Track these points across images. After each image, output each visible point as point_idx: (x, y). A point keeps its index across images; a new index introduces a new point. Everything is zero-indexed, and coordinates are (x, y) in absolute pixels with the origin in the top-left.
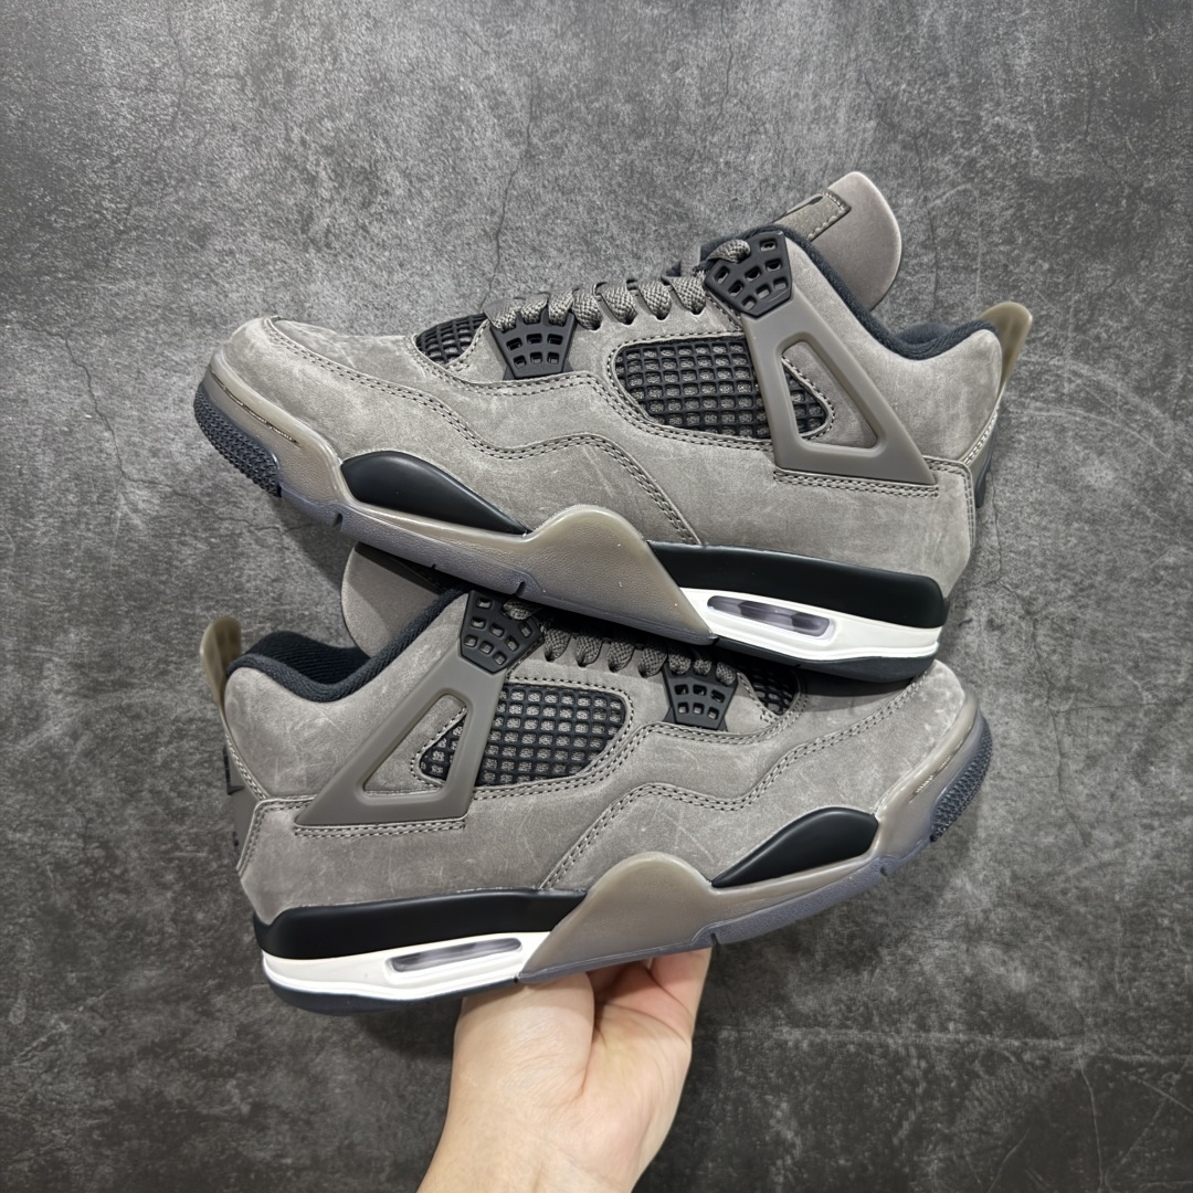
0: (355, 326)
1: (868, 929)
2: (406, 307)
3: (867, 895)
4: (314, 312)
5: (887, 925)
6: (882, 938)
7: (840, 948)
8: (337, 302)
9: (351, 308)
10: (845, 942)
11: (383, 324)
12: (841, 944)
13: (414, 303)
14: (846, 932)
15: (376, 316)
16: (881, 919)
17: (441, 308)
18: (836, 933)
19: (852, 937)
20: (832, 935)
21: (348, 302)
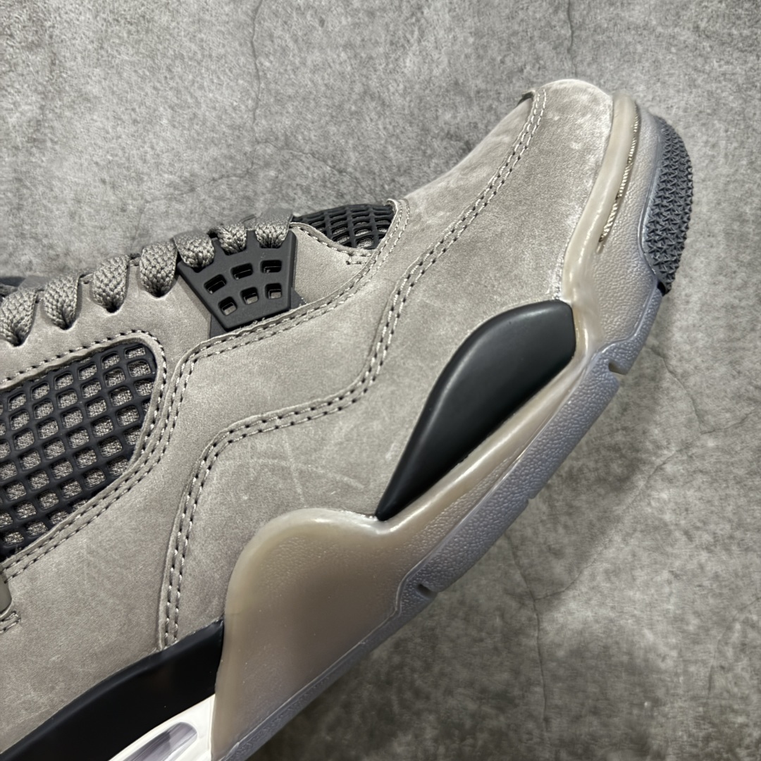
0: (105, 46)
1: (726, 730)
2: (165, 19)
3: (725, 695)
4: (57, 32)
5: (747, 725)
6: (741, 739)
7: (694, 750)
8: (82, 18)
9: (100, 24)
10: (700, 744)
11: (138, 42)
12: (696, 746)
13: (174, 13)
14: (701, 734)
15: (129, 32)
16: (741, 720)
17: (207, 17)
18: (690, 736)
19: (707, 739)
20: (685, 738)
21: (96, 17)
